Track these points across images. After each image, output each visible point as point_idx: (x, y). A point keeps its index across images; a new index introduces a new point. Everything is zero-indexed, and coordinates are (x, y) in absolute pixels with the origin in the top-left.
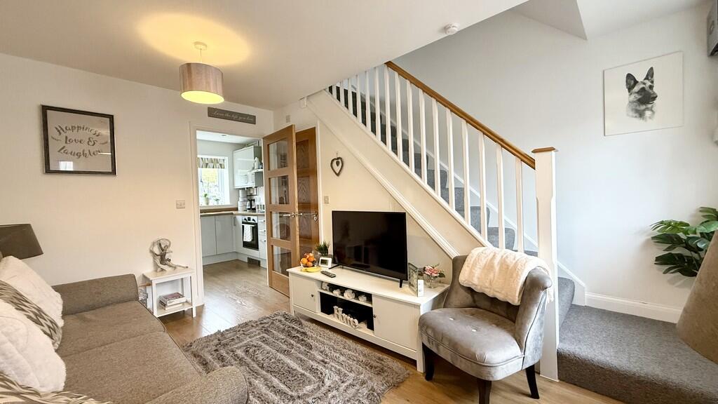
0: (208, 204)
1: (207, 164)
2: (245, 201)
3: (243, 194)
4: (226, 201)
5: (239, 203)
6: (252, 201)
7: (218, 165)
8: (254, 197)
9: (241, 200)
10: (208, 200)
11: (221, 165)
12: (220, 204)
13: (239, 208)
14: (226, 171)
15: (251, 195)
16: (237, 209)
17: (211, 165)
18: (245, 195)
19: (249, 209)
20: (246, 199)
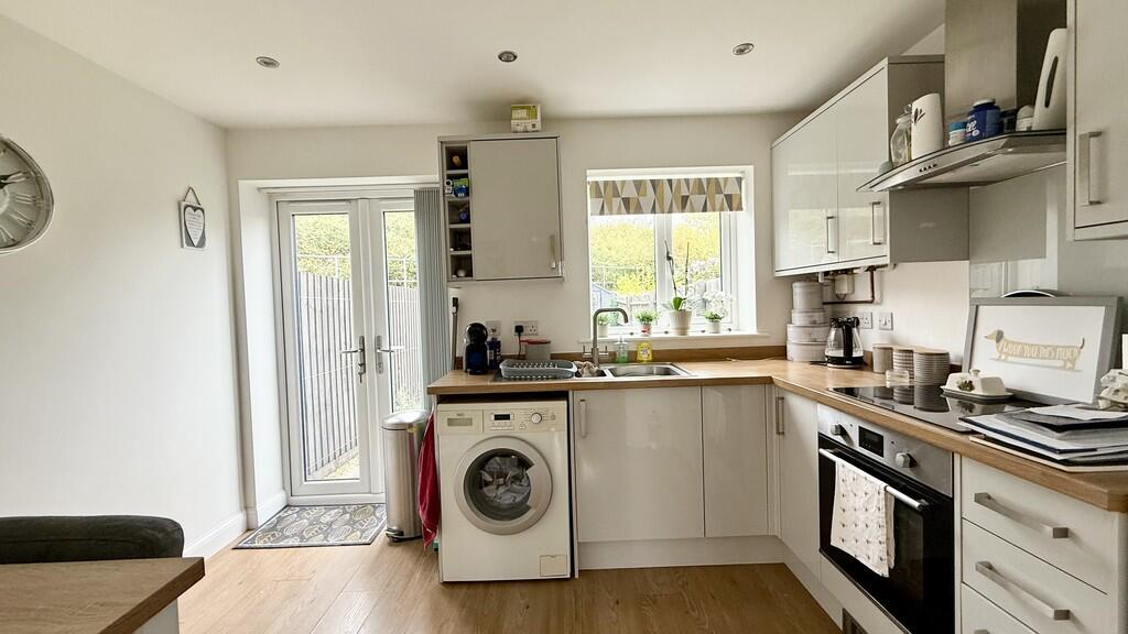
0: (683, 329)
1: (685, 199)
2: (814, 324)
3: (809, 295)
4: (743, 323)
5: (791, 329)
6: (848, 328)
7: (719, 198)
8: (860, 311)
9: (798, 318)
10: (683, 318)
11: (729, 198)
12: (724, 333)
13: (792, 351)
14: (745, 221)
15: (841, 301)
16: (780, 353)
17: (698, 200)
18: (816, 303)
19: (836, 361)
20: (818, 317)
